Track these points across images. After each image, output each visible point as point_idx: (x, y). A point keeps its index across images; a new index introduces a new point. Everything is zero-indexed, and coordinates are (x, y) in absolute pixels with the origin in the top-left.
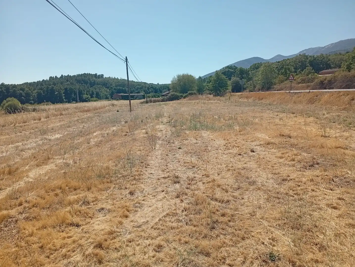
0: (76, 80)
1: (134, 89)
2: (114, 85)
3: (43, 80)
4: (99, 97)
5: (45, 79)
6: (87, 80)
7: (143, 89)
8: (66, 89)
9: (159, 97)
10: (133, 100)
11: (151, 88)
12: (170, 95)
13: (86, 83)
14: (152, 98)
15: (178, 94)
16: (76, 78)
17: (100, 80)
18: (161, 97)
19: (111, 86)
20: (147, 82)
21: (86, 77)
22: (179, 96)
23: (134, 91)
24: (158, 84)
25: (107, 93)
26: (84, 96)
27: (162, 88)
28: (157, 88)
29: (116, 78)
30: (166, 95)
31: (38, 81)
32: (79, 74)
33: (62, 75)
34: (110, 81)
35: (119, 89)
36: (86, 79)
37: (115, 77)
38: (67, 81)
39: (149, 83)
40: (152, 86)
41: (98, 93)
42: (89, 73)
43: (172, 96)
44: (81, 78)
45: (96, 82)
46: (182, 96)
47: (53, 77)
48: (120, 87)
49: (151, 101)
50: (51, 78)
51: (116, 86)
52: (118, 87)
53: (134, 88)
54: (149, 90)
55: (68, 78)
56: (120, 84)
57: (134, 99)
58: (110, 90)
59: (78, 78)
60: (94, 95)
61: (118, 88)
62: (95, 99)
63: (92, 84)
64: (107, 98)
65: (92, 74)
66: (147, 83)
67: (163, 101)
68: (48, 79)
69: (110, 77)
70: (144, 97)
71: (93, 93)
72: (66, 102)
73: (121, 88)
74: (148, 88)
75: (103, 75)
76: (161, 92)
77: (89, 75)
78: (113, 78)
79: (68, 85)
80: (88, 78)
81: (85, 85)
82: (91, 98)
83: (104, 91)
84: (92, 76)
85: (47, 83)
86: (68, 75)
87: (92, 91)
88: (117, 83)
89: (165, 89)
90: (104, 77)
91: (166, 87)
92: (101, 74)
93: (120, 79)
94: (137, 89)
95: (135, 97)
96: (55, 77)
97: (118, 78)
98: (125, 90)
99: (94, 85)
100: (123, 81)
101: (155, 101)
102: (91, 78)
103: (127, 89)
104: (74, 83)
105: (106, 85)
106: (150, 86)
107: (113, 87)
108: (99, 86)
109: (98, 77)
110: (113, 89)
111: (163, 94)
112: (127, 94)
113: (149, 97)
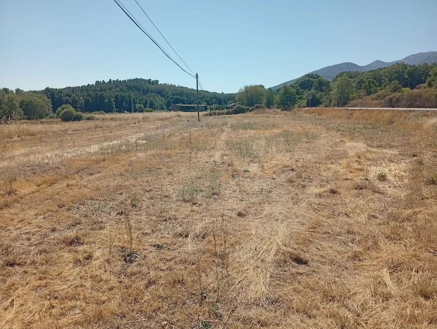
0: (127, 86)
1: (193, 98)
2: (171, 93)
3: (89, 85)
4: (153, 107)
5: (91, 84)
6: (139, 86)
7: (204, 99)
8: (116, 97)
9: (223, 109)
10: (193, 111)
11: (214, 98)
12: (235, 107)
13: (138, 90)
14: (216, 110)
15: (244, 107)
16: (127, 83)
17: (154, 86)
18: (225, 110)
19: (168, 95)
21: (138, 83)
22: (245, 109)
23: (193, 101)
24: (223, 93)
25: (162, 102)
26: (137, 105)
27: (228, 98)
28: (222, 98)
29: (173, 85)
30: (232, 107)
31: (83, 85)
32: (130, 79)
33: (110, 80)
34: (165, 89)
35: (177, 99)
38: (116, 86)
40: (215, 95)
41: (152, 102)
42: (142, 79)
43: (238, 108)
44: (132, 84)
45: (150, 89)
46: (248, 109)
47: (100, 81)
49: (215, 114)
50: (97, 82)
51: (173, 95)
52: (175, 96)
54: (211, 101)
55: (117, 83)
56: (177, 93)
57: (195, 111)
58: (165, 99)
59: (129, 84)
60: (148, 104)
61: (176, 97)
62: (149, 109)
63: (146, 92)
64: (162, 109)
65: (146, 79)
66: (210, 92)
67: (228, 113)
68: (94, 84)
69: (166, 84)
70: (206, 109)
71: (146, 102)
72: (117, 111)
73: (179, 97)
74: (211, 98)
75: (157, 81)
76: (226, 103)
77: (141, 81)
78: (170, 85)
79: (117, 91)
80: (140, 83)
81: (138, 92)
82: (145, 108)
83: (159, 100)
84: (145, 82)
85: (93, 88)
86: (117, 80)
87: (146, 100)
88: (175, 91)
89: (231, 100)
90: (160, 83)
91: (231, 97)
92: (155, 80)
93: (177, 86)
95: (196, 108)
96: (102, 82)
97: (175, 85)
98: (184, 100)
100: (180, 89)
101: (219, 114)
102: (144, 84)
103: (186, 98)
104: (125, 89)
105: (161, 93)
106: (212, 96)
107: (170, 95)
108: (153, 94)
109: (152, 84)
110: (170, 98)
111: (228, 106)
112: (187, 105)
113: (212, 109)
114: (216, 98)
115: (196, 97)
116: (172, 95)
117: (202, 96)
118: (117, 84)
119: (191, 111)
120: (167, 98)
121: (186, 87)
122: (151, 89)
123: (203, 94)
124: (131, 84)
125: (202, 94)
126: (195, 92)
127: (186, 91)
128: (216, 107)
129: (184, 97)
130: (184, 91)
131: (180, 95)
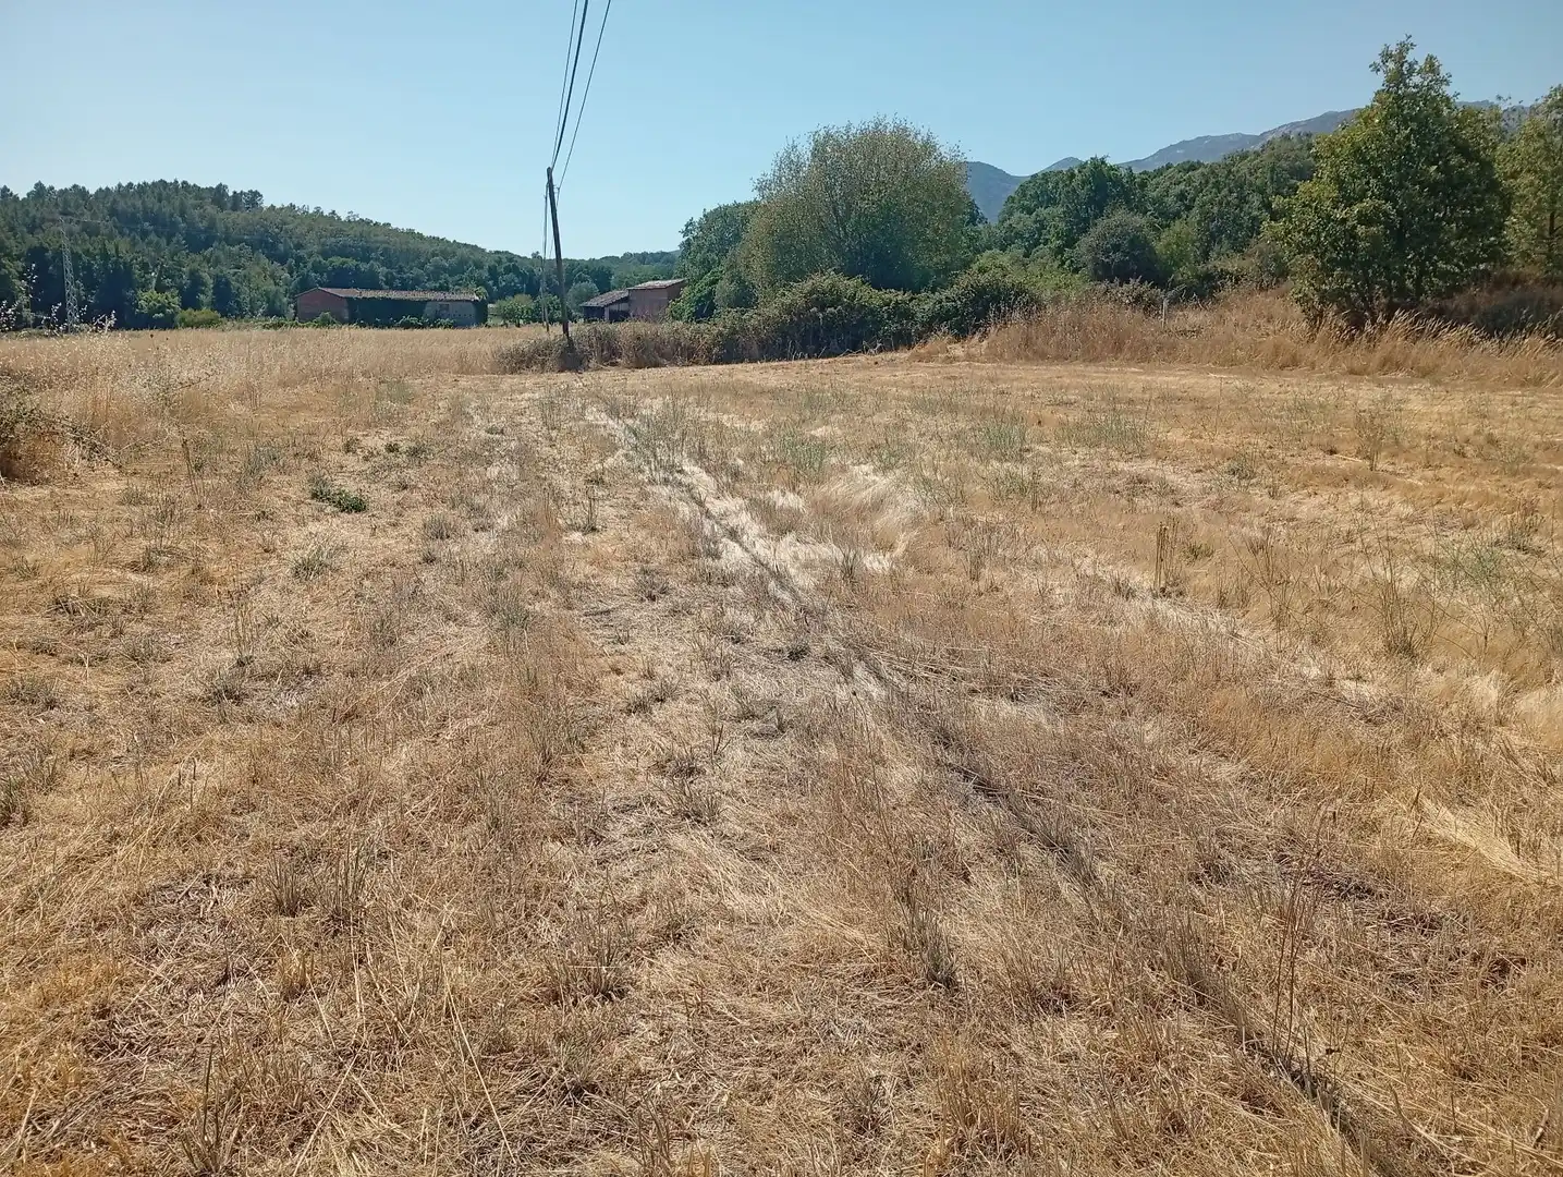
0: (113, 212)
2: (316, 248)
4: (228, 306)
6: (172, 215)
7: (464, 276)
10: (419, 327)
11: (508, 270)
13: (165, 227)
16: (115, 202)
17: (240, 217)
19: (301, 253)
20: (481, 245)
21: (168, 200)
23: (417, 282)
24: (536, 256)
25: (276, 284)
28: (535, 274)
29: (326, 213)
32: (130, 185)
33: (40, 186)
34: (291, 227)
35: (342, 269)
36: (167, 210)
37: (318, 209)
38: (64, 213)
39: (493, 249)
40: (507, 263)
41: (228, 283)
42: (184, 183)
44: (139, 204)
45: (220, 226)
48: (347, 256)
51: (325, 253)
52: (334, 259)
53: (422, 266)
54: (495, 282)
55: (71, 203)
56: (344, 246)
57: (425, 326)
58: (291, 273)
59: (126, 203)
61: (337, 261)
63: (199, 241)
64: (275, 313)
65: (203, 186)
69: (292, 207)
71: (197, 284)
73: (351, 263)
74: (493, 271)
75: (256, 195)
77: (182, 193)
79: (67, 234)
80: (177, 203)
81: (163, 242)
82: (184, 308)
83: (263, 277)
84: (197, 198)
87: (193, 273)
88: (333, 240)
89: (580, 280)
90: (266, 203)
92: (246, 191)
93: (344, 218)
94: (435, 276)
95: (429, 310)
97: (334, 213)
98: (373, 273)
99: (207, 245)
100: (358, 229)
102: (195, 207)
103: (382, 270)
104: (105, 224)
105: (273, 246)
106: (499, 262)
107: (311, 255)
108: (235, 249)
109: (229, 205)
110: (310, 265)
111: (593, 303)
112: (381, 294)
113: (511, 317)
114: (515, 270)
115: (428, 266)
116: (318, 252)
117: (452, 261)
118: (66, 202)
119: (407, 326)
120: (297, 265)
121: (382, 222)
122: (227, 228)
123: (459, 252)
124: (134, 206)
125: (454, 254)
126: (425, 247)
127: (381, 238)
128: (532, 306)
129: (376, 264)
130: (375, 238)
131: (355, 256)
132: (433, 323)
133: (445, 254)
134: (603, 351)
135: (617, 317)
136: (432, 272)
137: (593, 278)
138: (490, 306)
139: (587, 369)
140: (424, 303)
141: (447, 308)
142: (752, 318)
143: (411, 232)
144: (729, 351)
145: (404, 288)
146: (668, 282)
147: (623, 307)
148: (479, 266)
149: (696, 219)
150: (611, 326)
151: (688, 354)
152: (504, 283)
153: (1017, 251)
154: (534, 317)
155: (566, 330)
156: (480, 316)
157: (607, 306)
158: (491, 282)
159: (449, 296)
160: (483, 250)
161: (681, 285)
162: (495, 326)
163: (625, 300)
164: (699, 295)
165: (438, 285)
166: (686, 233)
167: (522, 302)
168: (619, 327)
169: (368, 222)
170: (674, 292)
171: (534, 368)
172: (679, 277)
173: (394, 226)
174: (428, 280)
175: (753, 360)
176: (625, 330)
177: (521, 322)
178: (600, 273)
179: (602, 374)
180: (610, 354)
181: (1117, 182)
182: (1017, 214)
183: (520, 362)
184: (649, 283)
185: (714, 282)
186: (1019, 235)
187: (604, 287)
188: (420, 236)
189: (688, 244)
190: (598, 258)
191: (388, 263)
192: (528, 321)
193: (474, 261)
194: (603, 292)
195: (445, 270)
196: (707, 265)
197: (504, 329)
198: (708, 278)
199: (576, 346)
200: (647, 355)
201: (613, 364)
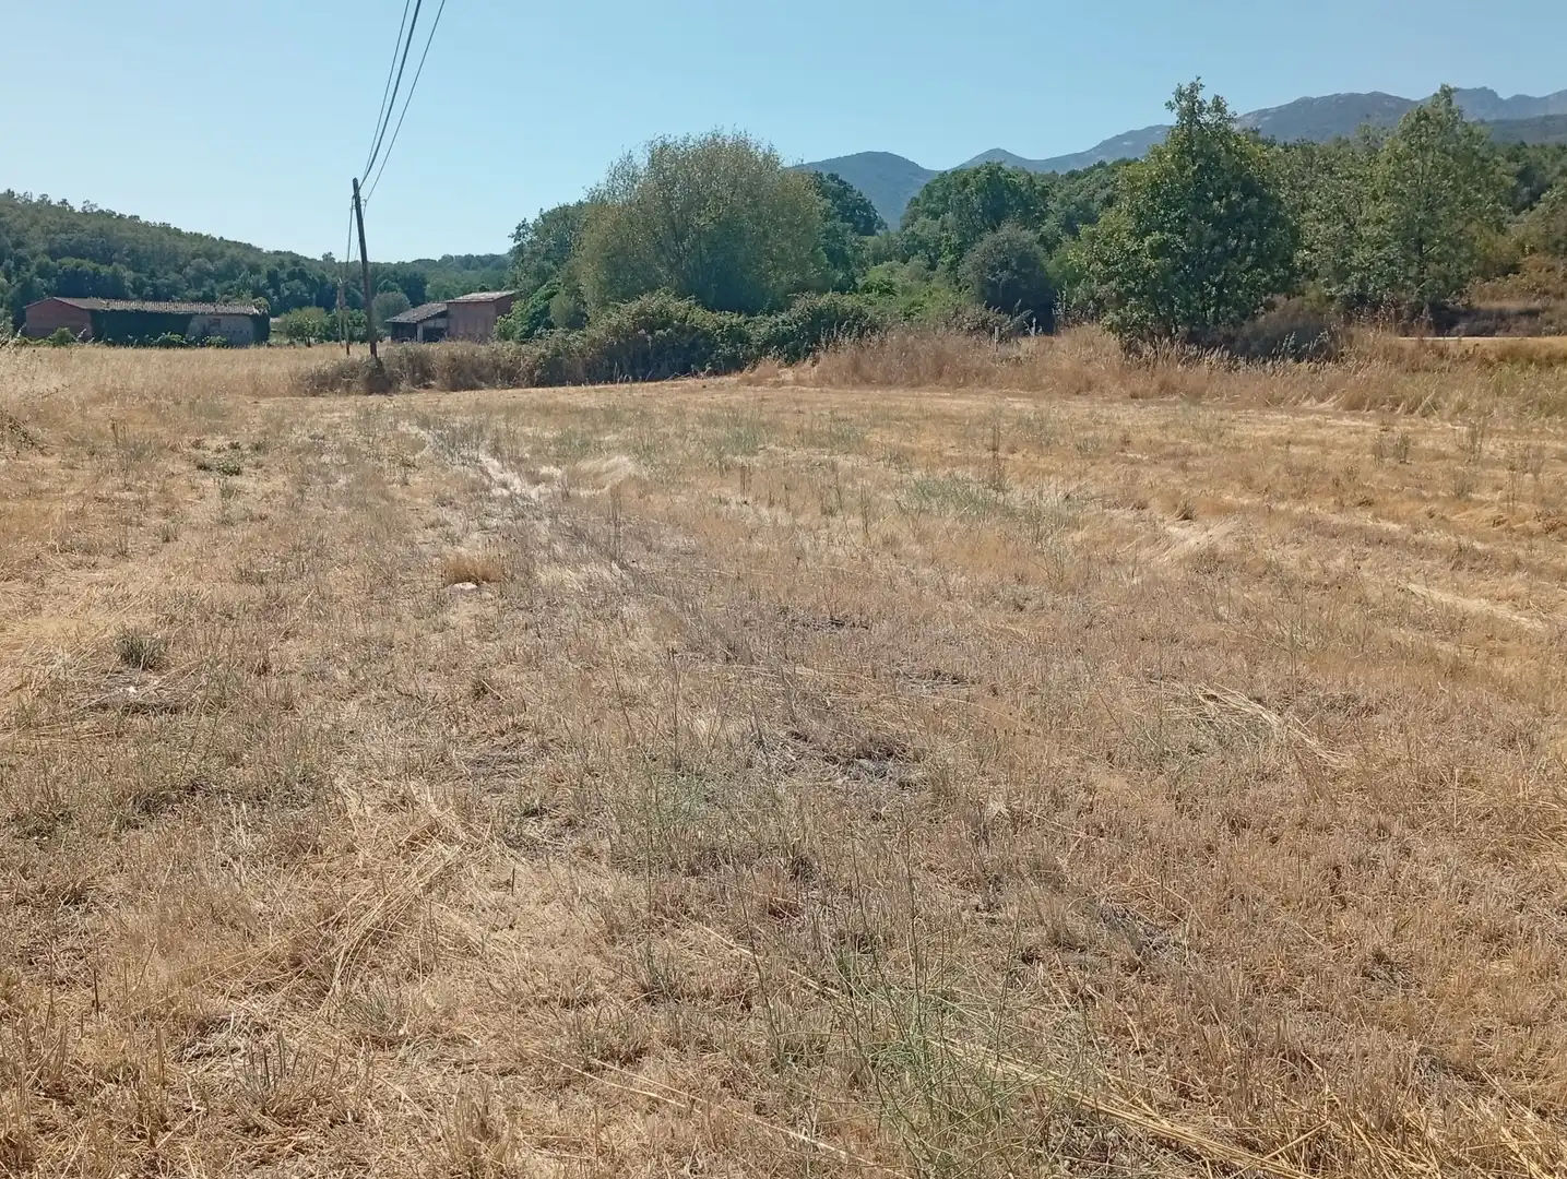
1: (173, 276)
2: (41, 246)
10: (181, 345)
11: (292, 276)
19: (22, 252)
20: (256, 244)
23: (175, 286)
24: (328, 258)
28: (329, 279)
29: (54, 203)
34: (8, 219)
35: (76, 274)
37: (44, 196)
39: (272, 249)
48: (83, 257)
51: (54, 254)
52: (64, 260)
53: (179, 270)
56: (79, 243)
61: (69, 263)
66: (262, 250)
69: (10, 194)
70: (260, 330)
73: (88, 265)
74: (273, 277)
88: (63, 236)
89: (387, 288)
93: (78, 209)
94: (197, 282)
95: (194, 325)
97: (64, 202)
98: (116, 279)
100: (99, 224)
103: (128, 275)
107: (34, 256)
110: (33, 269)
111: (402, 318)
112: (133, 306)
113: (298, 334)
114: (302, 275)
115: (188, 269)
116: (44, 252)
117: (219, 263)
119: (168, 344)
120: (17, 268)
121: (128, 214)
123: (229, 253)
125: (222, 255)
126: (181, 245)
127: (129, 234)
128: (327, 321)
129: (121, 268)
130: (120, 234)
131: (93, 258)
132: (201, 341)
133: (210, 257)
134: (414, 372)
135: (432, 335)
136: (193, 278)
137: (402, 287)
138: (272, 320)
139: (397, 391)
140: (188, 317)
141: (218, 322)
142: (576, 340)
143: (166, 228)
144: (552, 373)
145: (156, 298)
146: (497, 295)
147: (441, 323)
148: (254, 269)
149: (530, 221)
150: (424, 346)
151: (508, 376)
152: (287, 293)
153: (917, 262)
154: (329, 335)
155: (373, 351)
156: (259, 332)
157: (421, 321)
158: (270, 291)
159: (222, 309)
160: (259, 250)
161: (512, 298)
162: (280, 345)
163: (443, 315)
164: (533, 311)
165: (201, 294)
166: (518, 236)
167: (312, 316)
168: (433, 347)
169: (110, 215)
170: (502, 306)
171: (339, 391)
172: (510, 289)
173: (143, 219)
174: (189, 288)
175: (576, 383)
176: (439, 350)
177: (312, 340)
178: (412, 281)
179: (414, 397)
180: (422, 375)
181: (1015, 191)
182: (922, 219)
183: (323, 384)
184: (473, 295)
185: (552, 295)
186: (923, 245)
187: (417, 298)
188: (178, 232)
189: (519, 250)
190: (408, 261)
191: (136, 266)
192: (320, 340)
193: (248, 264)
194: (415, 304)
195: (209, 274)
196: (543, 276)
197: (292, 350)
198: (543, 291)
199: (385, 367)
200: (463, 377)
201: (427, 387)
